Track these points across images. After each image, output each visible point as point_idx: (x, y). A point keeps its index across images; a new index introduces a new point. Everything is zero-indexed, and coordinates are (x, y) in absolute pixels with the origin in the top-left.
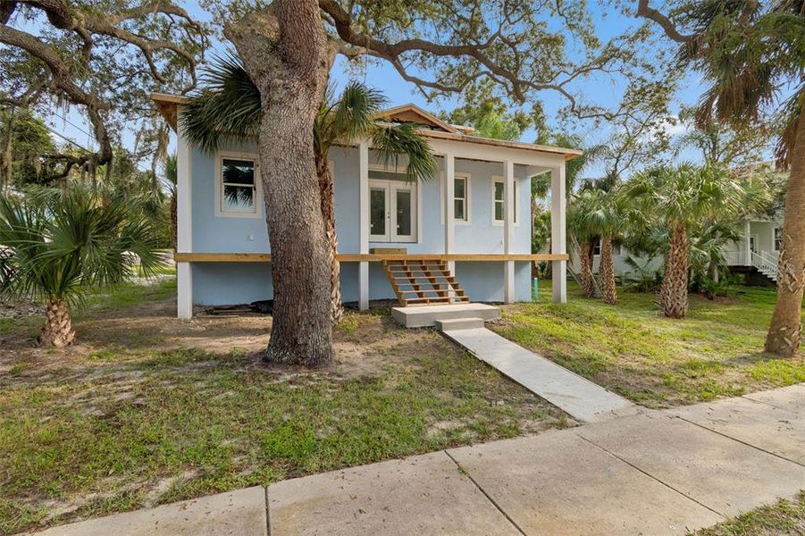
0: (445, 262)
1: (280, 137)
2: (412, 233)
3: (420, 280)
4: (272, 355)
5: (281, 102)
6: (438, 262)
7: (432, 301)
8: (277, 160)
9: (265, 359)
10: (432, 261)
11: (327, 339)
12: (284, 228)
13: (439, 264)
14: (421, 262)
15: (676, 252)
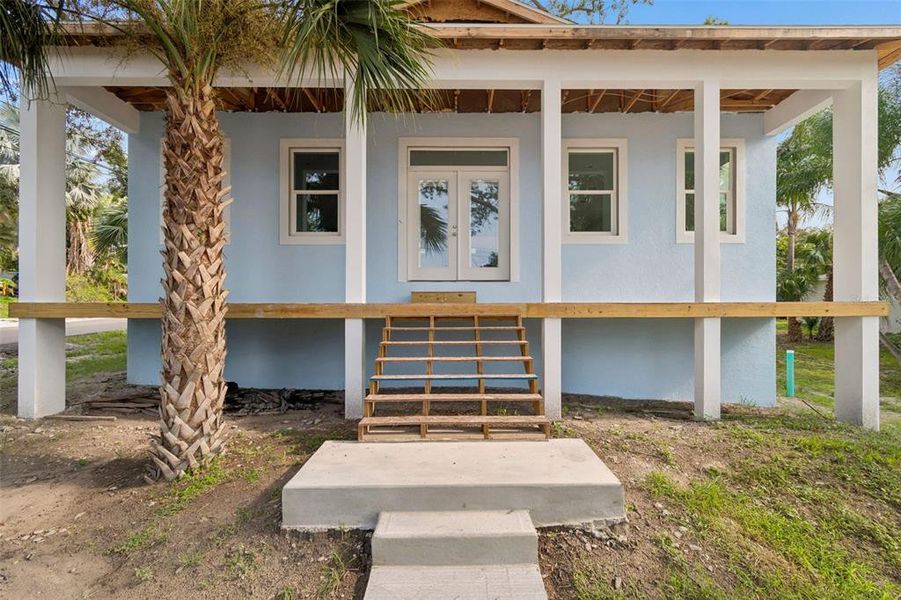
0: (543, 320)
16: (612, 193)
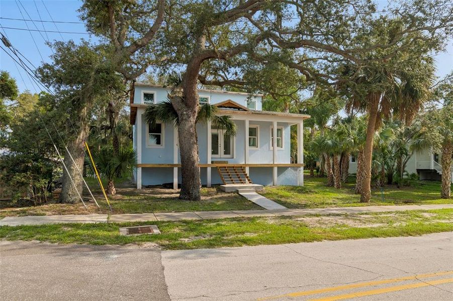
0: (244, 168)
2: (231, 153)
3: (232, 175)
5: (186, 120)
6: (241, 167)
7: (237, 183)
8: (185, 137)
9: (180, 198)
10: (239, 167)
12: (186, 157)
13: (242, 168)
14: (233, 167)
16: (256, 137)
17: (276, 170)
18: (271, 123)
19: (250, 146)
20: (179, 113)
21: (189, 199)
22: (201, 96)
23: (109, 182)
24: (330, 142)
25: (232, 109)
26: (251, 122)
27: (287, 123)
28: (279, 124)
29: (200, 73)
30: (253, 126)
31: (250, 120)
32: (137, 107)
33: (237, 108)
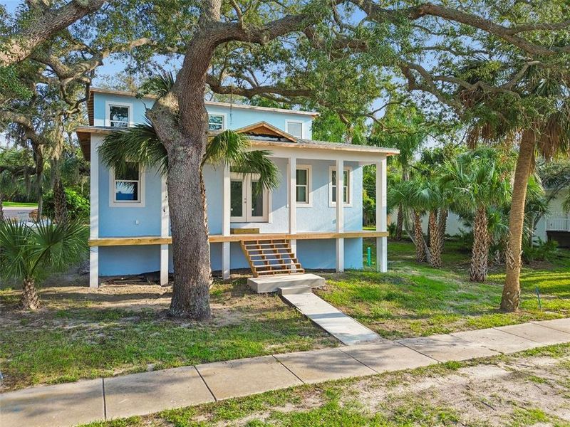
0: (288, 242)
1: (181, 183)
2: (264, 214)
3: (268, 257)
4: (173, 312)
5: (182, 161)
6: (283, 241)
8: (179, 196)
9: (169, 315)
10: (279, 241)
11: (207, 302)
12: (183, 236)
13: (285, 243)
14: (269, 241)
15: (478, 229)
16: (306, 186)
17: (341, 242)
18: (334, 163)
19: (297, 201)
20: (169, 147)
21: (188, 317)
22: (212, 113)
23: (25, 285)
24: (425, 193)
25: (268, 138)
26: (299, 161)
27: (358, 162)
28: (346, 164)
29: (209, 71)
30: (302, 168)
31: (299, 158)
32: (90, 133)
33: (275, 137)
